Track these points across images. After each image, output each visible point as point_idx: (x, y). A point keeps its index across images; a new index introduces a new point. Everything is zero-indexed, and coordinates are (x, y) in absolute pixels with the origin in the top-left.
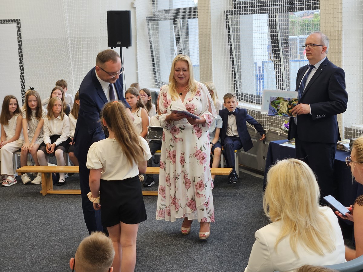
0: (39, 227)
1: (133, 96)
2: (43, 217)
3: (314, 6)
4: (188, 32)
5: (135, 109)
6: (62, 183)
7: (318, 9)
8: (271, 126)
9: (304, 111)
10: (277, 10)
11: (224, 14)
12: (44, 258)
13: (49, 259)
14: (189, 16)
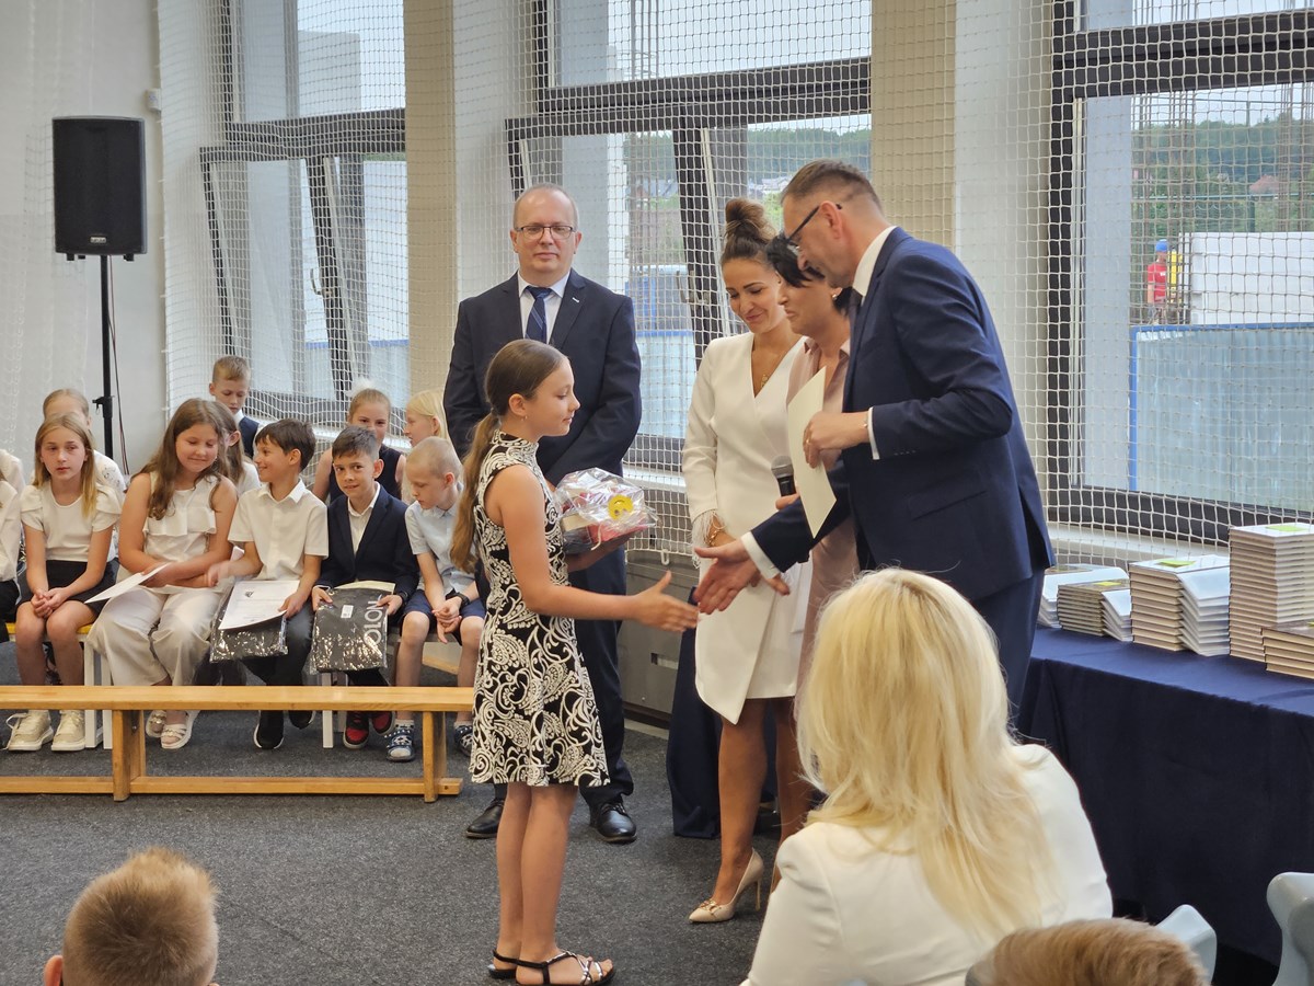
4: (359, 202)
8: (682, 539)
10: (713, 112)
11: (503, 130)
14: (371, 141)
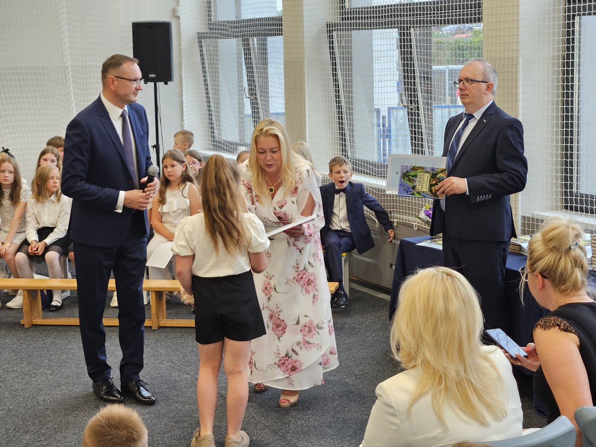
0: (19, 380)
1: (175, 163)
2: (25, 363)
3: (473, 17)
4: (266, 59)
5: (179, 185)
6: (56, 307)
7: (479, 21)
8: (403, 215)
9: (457, 189)
11: (326, 29)
12: (27, 431)
13: (35, 433)
14: (268, 32)
